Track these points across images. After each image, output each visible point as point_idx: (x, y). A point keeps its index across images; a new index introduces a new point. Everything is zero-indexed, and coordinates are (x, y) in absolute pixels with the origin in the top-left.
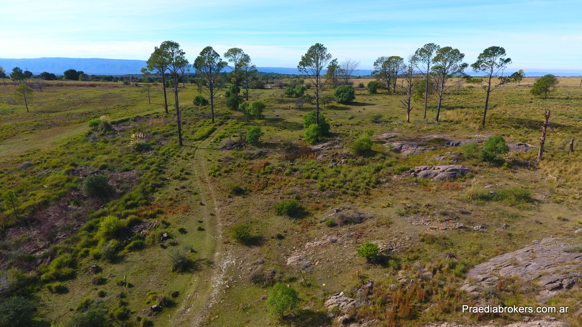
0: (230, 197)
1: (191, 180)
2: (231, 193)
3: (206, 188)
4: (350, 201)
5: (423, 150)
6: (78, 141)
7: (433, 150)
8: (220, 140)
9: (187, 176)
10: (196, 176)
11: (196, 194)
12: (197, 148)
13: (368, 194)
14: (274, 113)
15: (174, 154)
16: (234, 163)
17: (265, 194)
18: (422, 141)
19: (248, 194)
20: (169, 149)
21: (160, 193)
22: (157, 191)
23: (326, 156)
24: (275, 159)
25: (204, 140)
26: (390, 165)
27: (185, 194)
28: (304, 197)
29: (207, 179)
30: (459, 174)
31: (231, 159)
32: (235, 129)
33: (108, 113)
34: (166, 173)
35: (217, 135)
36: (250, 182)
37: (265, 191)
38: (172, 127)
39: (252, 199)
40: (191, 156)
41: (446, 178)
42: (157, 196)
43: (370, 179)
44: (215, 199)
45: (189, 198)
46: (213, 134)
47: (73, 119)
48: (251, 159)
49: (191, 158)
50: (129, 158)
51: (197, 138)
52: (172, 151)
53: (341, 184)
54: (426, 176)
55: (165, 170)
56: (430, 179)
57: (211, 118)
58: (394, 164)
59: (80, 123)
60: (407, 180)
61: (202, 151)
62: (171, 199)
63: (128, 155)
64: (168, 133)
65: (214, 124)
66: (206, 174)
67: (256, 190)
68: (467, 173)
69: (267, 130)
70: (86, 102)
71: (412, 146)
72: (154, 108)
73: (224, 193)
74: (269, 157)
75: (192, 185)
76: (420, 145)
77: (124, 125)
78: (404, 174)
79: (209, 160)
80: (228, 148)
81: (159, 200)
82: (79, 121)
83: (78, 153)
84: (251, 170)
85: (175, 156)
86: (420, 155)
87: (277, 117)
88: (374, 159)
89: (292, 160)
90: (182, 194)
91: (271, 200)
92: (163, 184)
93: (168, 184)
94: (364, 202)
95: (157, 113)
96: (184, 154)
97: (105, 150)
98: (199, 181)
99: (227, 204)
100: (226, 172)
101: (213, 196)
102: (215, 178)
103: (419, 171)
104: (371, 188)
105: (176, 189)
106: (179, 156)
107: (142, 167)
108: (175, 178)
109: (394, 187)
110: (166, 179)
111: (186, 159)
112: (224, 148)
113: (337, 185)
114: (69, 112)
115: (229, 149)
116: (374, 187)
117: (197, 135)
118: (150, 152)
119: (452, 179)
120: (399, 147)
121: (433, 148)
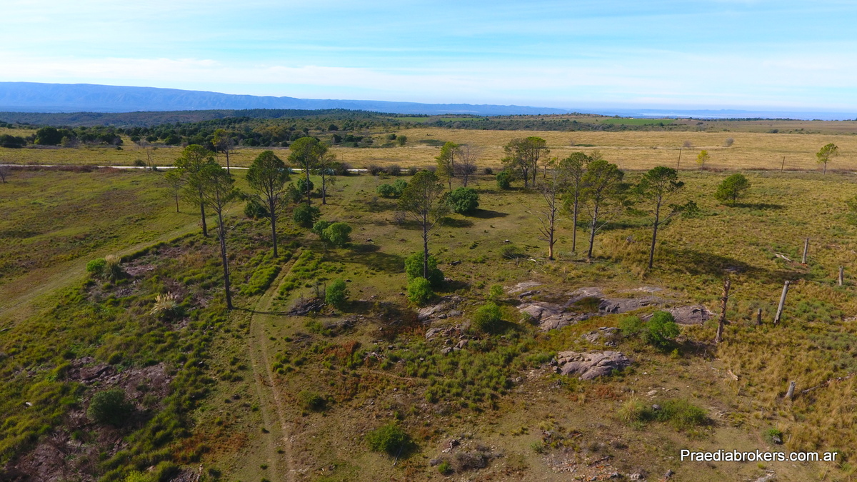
0: (304, 415)
1: (247, 380)
2: (306, 408)
3: (269, 397)
4: (471, 422)
5: (570, 320)
6: (72, 300)
7: (583, 320)
8: (288, 295)
9: (240, 373)
10: (254, 372)
11: (255, 410)
12: (253, 312)
13: (495, 407)
14: (364, 233)
15: (220, 327)
16: (309, 344)
17: (355, 408)
18: (568, 303)
19: (331, 408)
20: (211, 317)
21: (203, 411)
22: (199, 405)
23: (438, 332)
24: (367, 335)
25: (264, 293)
26: (526, 350)
27: (239, 410)
28: (408, 415)
29: (271, 378)
30: (614, 370)
31: (305, 336)
32: (307, 270)
33: (115, 237)
34: (210, 368)
35: (282, 282)
36: (332, 385)
37: (355, 402)
38: (214, 267)
39: (336, 418)
40: (245, 330)
41: (598, 376)
42: (199, 416)
43: (499, 378)
44: (283, 419)
45: (245, 418)
46: (276, 279)
47: (60, 251)
48: (333, 335)
49: (246, 334)
50: (153, 339)
51: (254, 291)
52: (218, 321)
53: (460, 390)
54: (572, 372)
55: (208, 361)
56: (578, 377)
57: (272, 246)
58: (530, 347)
59: (72, 258)
60: (548, 379)
61: (262, 318)
62: (220, 423)
63: (152, 333)
64: (209, 281)
65: (277, 260)
66: (269, 368)
67: (341, 401)
68: (626, 366)
69: (355, 274)
70: (80, 211)
71: (555, 312)
72: (185, 222)
73: (296, 407)
74: (359, 332)
75: (250, 392)
76: (566, 311)
77: (141, 264)
78: (543, 367)
79: (273, 339)
80: (299, 312)
81: (203, 425)
82: (70, 255)
83: (74, 329)
84: (334, 359)
85: (222, 330)
86: (565, 329)
87: (368, 243)
88: (504, 338)
89: (392, 339)
90: (235, 411)
91: (364, 419)
92: (207, 391)
93: (214, 390)
94: (491, 424)
95: (191, 235)
96: (235, 326)
97: (115, 322)
98: (258, 383)
99: (301, 429)
100: (299, 363)
101: (280, 412)
102: (282, 376)
103: (563, 363)
104: (500, 396)
105: (227, 401)
106: (227, 331)
107: (173, 357)
108: (224, 379)
109: (530, 393)
110: (211, 381)
111: (238, 337)
112: (294, 312)
113: (454, 390)
114: (52, 234)
115: (301, 315)
116: (504, 393)
117: (253, 284)
118: (184, 322)
119: (606, 378)
120: (538, 314)
121: (582, 316)
